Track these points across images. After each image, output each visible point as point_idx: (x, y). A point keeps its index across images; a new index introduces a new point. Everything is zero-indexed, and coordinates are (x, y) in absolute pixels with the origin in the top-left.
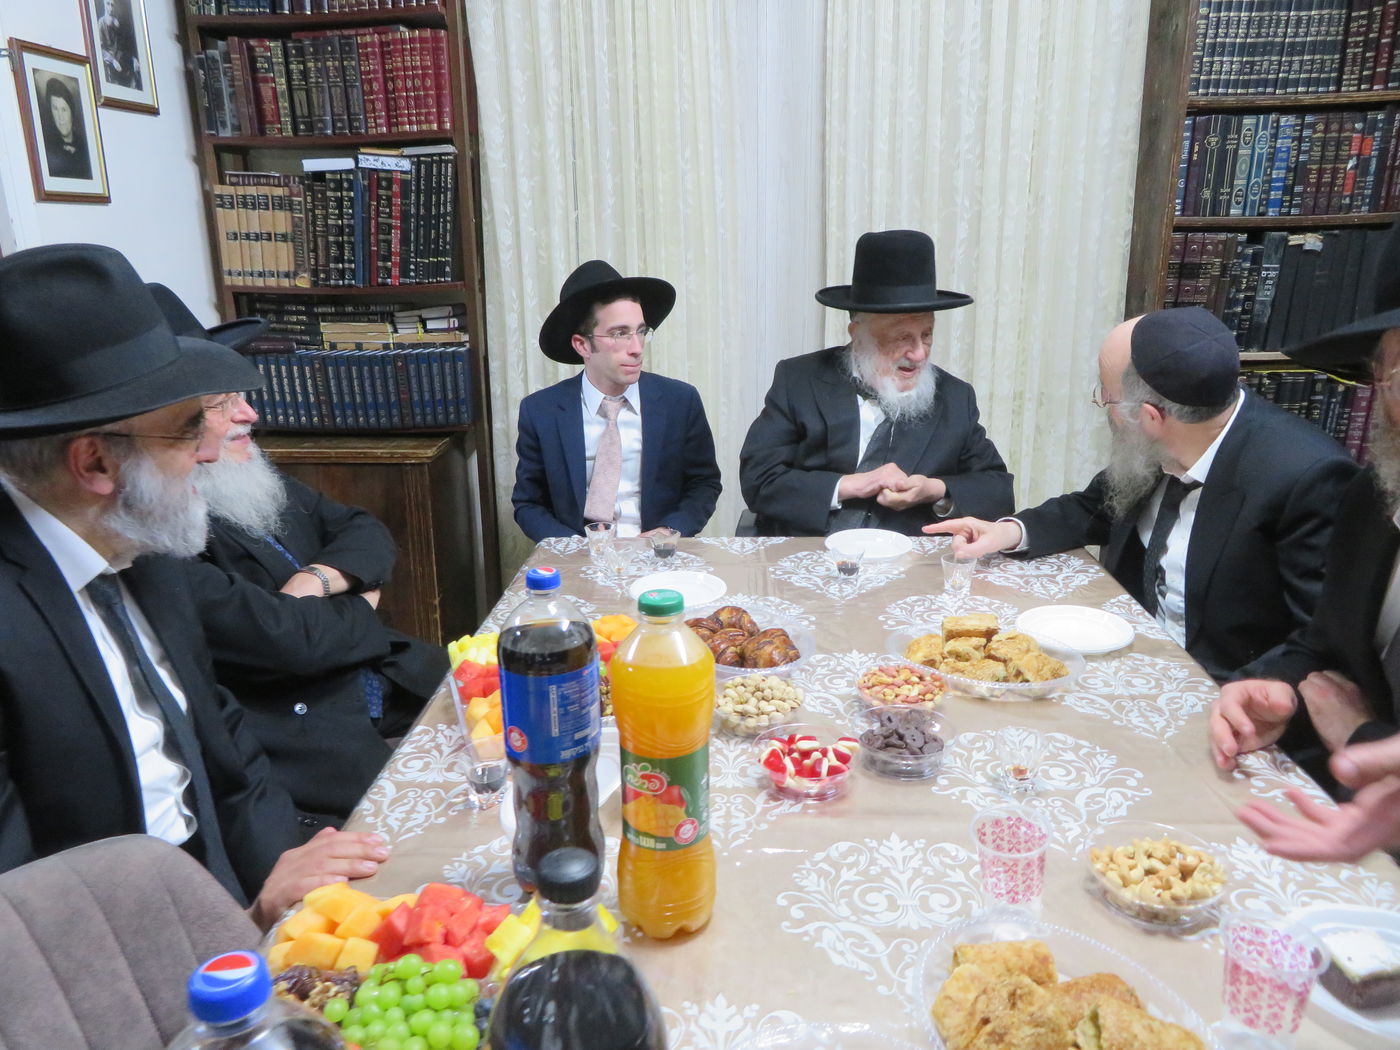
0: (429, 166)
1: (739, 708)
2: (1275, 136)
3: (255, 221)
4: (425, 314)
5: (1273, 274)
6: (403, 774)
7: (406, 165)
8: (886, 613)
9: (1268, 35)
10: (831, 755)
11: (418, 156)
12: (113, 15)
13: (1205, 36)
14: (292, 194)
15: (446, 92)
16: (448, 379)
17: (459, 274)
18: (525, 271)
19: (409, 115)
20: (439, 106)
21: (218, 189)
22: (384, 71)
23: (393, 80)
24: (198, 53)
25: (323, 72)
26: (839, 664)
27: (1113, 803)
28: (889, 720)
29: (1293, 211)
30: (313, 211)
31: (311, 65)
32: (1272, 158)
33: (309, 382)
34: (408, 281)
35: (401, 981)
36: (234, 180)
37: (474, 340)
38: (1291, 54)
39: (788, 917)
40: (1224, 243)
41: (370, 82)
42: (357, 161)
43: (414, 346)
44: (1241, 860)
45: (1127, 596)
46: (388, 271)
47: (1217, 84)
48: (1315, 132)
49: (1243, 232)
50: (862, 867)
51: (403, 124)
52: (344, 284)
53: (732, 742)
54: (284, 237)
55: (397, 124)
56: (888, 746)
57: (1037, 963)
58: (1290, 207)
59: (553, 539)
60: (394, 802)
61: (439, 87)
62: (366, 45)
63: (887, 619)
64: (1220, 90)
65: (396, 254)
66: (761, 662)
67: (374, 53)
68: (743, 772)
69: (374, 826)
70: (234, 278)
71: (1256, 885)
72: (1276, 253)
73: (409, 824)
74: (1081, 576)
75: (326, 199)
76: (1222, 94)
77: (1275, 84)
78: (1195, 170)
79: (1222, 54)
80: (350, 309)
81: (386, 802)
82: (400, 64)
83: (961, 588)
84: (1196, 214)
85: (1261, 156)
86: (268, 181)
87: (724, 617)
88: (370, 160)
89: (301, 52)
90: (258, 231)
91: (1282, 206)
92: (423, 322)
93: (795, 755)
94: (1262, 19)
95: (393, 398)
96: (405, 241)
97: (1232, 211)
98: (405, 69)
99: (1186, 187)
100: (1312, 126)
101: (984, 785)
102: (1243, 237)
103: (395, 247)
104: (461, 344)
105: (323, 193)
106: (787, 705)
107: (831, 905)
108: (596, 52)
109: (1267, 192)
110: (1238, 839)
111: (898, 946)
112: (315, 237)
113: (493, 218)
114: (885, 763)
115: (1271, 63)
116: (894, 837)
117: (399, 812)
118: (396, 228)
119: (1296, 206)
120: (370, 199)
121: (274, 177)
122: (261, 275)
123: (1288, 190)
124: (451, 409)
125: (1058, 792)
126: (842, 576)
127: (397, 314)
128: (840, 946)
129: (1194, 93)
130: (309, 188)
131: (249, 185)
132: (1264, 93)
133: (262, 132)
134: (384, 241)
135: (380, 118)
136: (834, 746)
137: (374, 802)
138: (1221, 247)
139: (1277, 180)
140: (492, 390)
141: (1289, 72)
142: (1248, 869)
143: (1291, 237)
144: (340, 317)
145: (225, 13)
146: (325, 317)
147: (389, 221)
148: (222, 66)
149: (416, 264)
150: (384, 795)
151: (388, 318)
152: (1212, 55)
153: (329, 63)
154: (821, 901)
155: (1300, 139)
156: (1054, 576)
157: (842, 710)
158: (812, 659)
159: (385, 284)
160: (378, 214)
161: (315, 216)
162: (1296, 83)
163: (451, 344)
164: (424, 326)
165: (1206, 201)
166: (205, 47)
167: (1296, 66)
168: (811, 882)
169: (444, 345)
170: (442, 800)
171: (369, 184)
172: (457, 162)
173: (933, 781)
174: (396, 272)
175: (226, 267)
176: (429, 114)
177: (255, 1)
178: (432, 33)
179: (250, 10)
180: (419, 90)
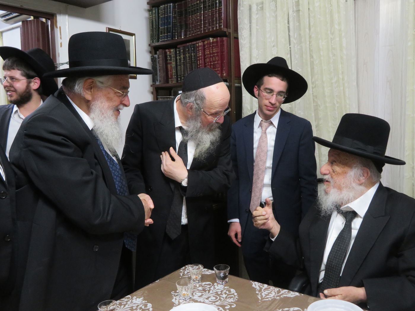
15: (225, 61)
20: (222, 67)
22: (204, 55)
25: (185, 58)
31: (182, 56)
41: (199, 60)
61: (222, 59)
67: (201, 49)
82: (209, 53)
89: (180, 52)
133: (167, 82)
145: (160, 42)
148: (158, 60)
153: (187, 55)
166: (155, 54)
176: (218, 70)
177: (167, 36)
178: (220, 39)
179: (166, 39)
180: (215, 61)
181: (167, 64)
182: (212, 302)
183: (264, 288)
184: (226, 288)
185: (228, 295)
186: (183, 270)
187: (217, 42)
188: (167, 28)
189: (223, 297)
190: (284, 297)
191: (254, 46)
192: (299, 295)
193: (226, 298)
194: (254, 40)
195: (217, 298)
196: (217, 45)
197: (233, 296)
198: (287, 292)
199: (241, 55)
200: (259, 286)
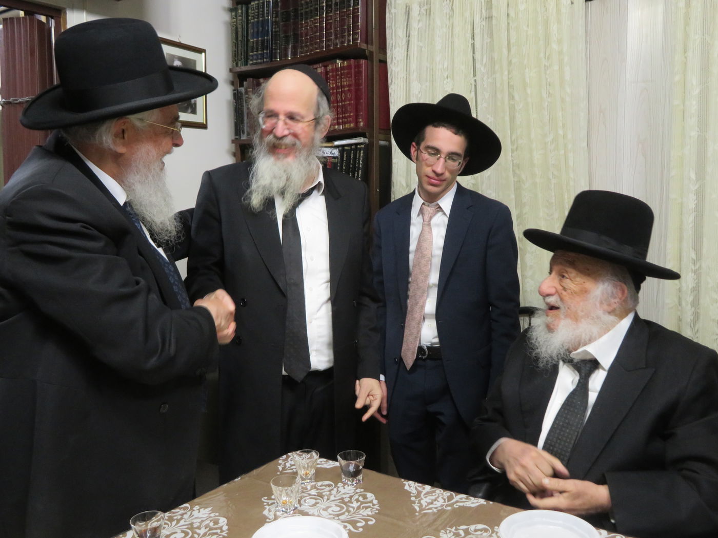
0: (349, 152)
7: (336, 152)
11: (343, 146)
15: (362, 101)
19: (339, 119)
20: (357, 111)
24: (235, 90)
51: (334, 125)
61: (358, 98)
82: (334, 85)
98: (337, 88)
148: (245, 97)
166: (240, 86)
172: (368, 148)
176: (350, 117)
177: (262, 55)
178: (354, 62)
179: (260, 61)
180: (345, 101)
182: (334, 515)
183: (424, 492)
184: (358, 491)
185: (362, 503)
186: (283, 460)
187: (349, 67)
188: (263, 41)
189: (354, 508)
190: (460, 507)
191: (414, 76)
192: (485, 503)
193: (359, 508)
194: (414, 66)
195: (342, 508)
196: (349, 73)
197: (371, 504)
198: (465, 499)
199: (390, 91)
200: (416, 488)
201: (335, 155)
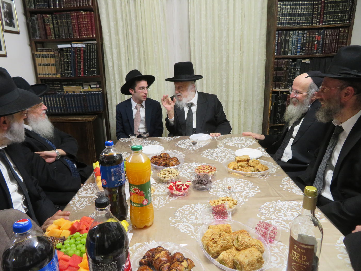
0: (90, 46)
1: (164, 176)
2: (298, 36)
3: (45, 61)
4: (90, 84)
5: (299, 69)
6: (81, 195)
7: (84, 46)
8: (203, 153)
9: (295, 12)
10: (184, 185)
11: (87, 44)
12: (7, 9)
13: (280, 12)
14: (55, 54)
15: (94, 27)
16: (97, 100)
17: (99, 73)
18: (115, 72)
19: (84, 33)
20: (92, 31)
21: (36, 53)
22: (78, 22)
23: (80, 24)
24: (30, 18)
25: (62, 23)
26: (190, 165)
27: (251, 194)
28: (200, 177)
29: (303, 54)
30: (60, 58)
31: (59, 21)
32: (297, 41)
33: (61, 102)
34: (86, 75)
35: (75, 238)
36: (40, 50)
37: (103, 90)
38: (300, 16)
39: (171, 222)
40: (287, 62)
41: (74, 25)
42: (71, 45)
43: (88, 92)
44: (279, 205)
45: (261, 147)
46: (80, 73)
47: (283, 23)
48: (307, 35)
49: (291, 59)
50: (190, 211)
51: (83, 35)
52: (69, 77)
53: (162, 184)
54: (53, 65)
55: (81, 36)
56: (199, 183)
57: (227, 229)
58: (302, 53)
59: (122, 139)
60: (78, 201)
61: (92, 26)
62: (73, 16)
63: (203, 154)
64: (284, 25)
65: (82, 68)
66: (170, 165)
67: (75, 18)
68: (164, 191)
69: (73, 207)
70: (41, 75)
71: (281, 210)
72: (299, 64)
73: (81, 206)
74: (251, 143)
75: (64, 55)
76: (285, 26)
77: (297, 23)
78: (279, 44)
79: (284, 16)
80: (71, 83)
81: (76, 201)
82: (82, 21)
83: (221, 147)
84: (280, 55)
85: (295, 41)
86: (49, 51)
87: (162, 155)
88: (75, 45)
89: (56, 18)
90: (46, 63)
91: (300, 53)
92: (90, 86)
93: (176, 186)
94: (293, 8)
95: (83, 105)
96: (84, 65)
97: (289, 54)
98: (83, 22)
99: (277, 49)
100: (306, 33)
101: (221, 191)
102: (291, 60)
103: (82, 67)
104: (100, 91)
105: (63, 53)
106: (175, 175)
107: (182, 219)
108: (132, 17)
109: (297, 49)
110: (279, 200)
111: (197, 227)
112: (61, 64)
113: (107, 59)
114: (198, 187)
115: (296, 18)
116: (199, 204)
117: (79, 203)
118: (82, 62)
119: (304, 53)
120: (75, 55)
121: (50, 50)
122: (47, 74)
123: (301, 49)
124: (98, 107)
125: (239, 192)
126: (193, 145)
127: (83, 84)
128: (183, 228)
129: (278, 26)
130: (59, 52)
131: (44, 52)
132: (295, 26)
133: (47, 38)
134: (79, 65)
135: (77, 34)
136: (185, 183)
137: (73, 201)
138: (286, 63)
139: (299, 46)
140: (108, 103)
141: (300, 20)
142: (280, 207)
143: (303, 60)
144: (68, 85)
145: (36, 8)
146: (65, 85)
147: (80, 60)
148: (36, 21)
149: (87, 71)
150: (76, 200)
151: (81, 85)
152: (282, 16)
153: (64, 21)
154: (180, 219)
155: (304, 37)
156: (244, 143)
157: (189, 176)
158: (184, 165)
159: (80, 76)
160: (77, 58)
161: (61, 59)
162: (302, 23)
163: (97, 91)
164: (90, 87)
165: (282, 52)
166: (31, 16)
167: (302, 19)
168: (178, 215)
169: (96, 91)
170: (90, 200)
171: (75, 51)
172: (97, 45)
173: (209, 191)
174: (82, 73)
175: (38, 73)
176: (90, 33)
177: (44, 5)
178: (89, 13)
180: (87, 27)
181: (45, 25)
196: (87, 17)
201: (84, 47)
